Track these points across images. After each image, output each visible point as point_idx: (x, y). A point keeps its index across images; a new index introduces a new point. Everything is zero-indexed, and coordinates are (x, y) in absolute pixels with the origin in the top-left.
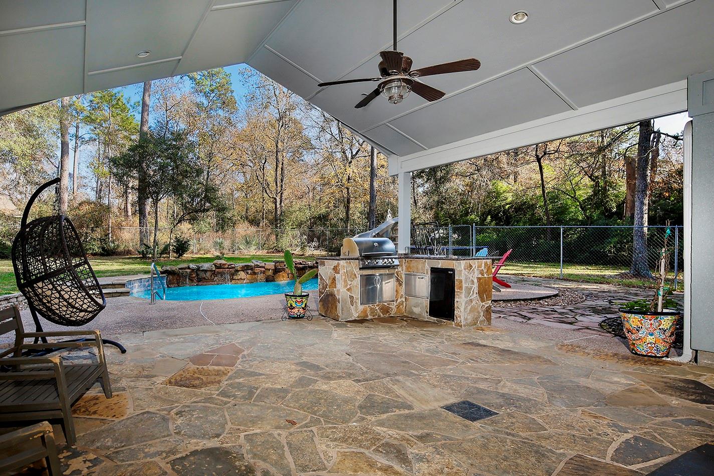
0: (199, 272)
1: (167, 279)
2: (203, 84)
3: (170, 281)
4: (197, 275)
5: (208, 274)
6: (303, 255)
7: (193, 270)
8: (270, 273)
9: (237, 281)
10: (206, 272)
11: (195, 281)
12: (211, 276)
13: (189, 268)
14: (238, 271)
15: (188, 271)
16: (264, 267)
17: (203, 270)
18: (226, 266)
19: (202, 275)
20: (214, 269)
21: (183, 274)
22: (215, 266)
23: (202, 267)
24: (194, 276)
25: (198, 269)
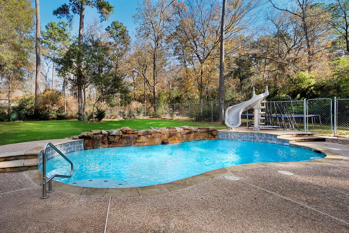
0: (109, 137)
1: (84, 143)
2: (113, 32)
3: (86, 144)
4: (108, 139)
5: (117, 138)
6: (172, 119)
7: (105, 135)
8: (165, 137)
9: (139, 144)
10: (115, 137)
11: (106, 143)
12: (119, 140)
13: (101, 133)
14: (139, 136)
15: (101, 136)
16: (161, 133)
17: (112, 135)
18: (131, 132)
19: (112, 139)
20: (121, 134)
21: (96, 138)
22: (122, 131)
23: (112, 133)
24: (105, 139)
25: (109, 134)
